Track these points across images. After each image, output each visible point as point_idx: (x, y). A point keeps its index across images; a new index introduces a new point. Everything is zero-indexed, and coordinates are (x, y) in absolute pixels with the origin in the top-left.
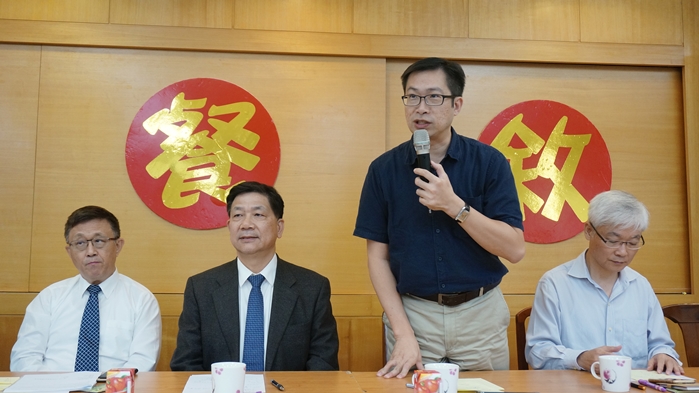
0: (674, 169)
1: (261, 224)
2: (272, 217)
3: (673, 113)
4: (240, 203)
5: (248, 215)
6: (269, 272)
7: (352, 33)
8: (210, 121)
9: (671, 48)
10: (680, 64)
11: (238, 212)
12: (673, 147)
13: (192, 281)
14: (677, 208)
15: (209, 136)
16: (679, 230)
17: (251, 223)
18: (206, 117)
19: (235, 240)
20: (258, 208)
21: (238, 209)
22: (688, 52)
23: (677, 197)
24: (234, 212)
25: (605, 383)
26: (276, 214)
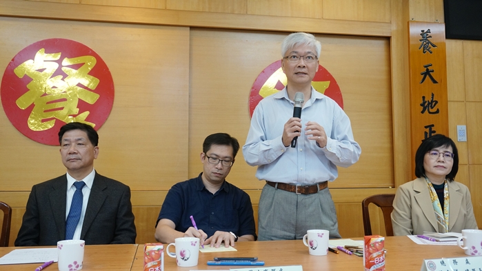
0: (385, 105)
1: (82, 150)
2: (90, 145)
3: (384, 68)
4: (67, 136)
5: (73, 144)
6: (89, 180)
7: (166, 9)
8: (63, 69)
9: (382, 24)
10: (389, 35)
11: (66, 143)
12: (384, 90)
13: (35, 187)
14: (386, 131)
15: (63, 79)
16: (387, 145)
17: (75, 149)
18: (61, 66)
19: (65, 161)
20: (80, 139)
21: (66, 140)
22: (394, 27)
23: (386, 123)
24: (64, 142)
25: (311, 250)
26: (92, 143)
